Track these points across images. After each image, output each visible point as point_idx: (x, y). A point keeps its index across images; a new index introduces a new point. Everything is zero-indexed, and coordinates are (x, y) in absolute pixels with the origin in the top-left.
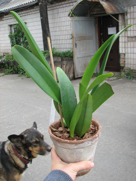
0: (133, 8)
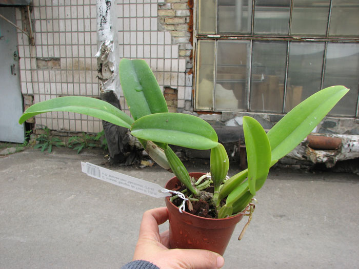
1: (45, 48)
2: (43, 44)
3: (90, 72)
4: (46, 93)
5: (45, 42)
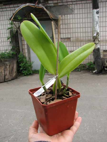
0: (65, 16)
1: (64, 34)
3: (83, 42)
5: (64, 32)
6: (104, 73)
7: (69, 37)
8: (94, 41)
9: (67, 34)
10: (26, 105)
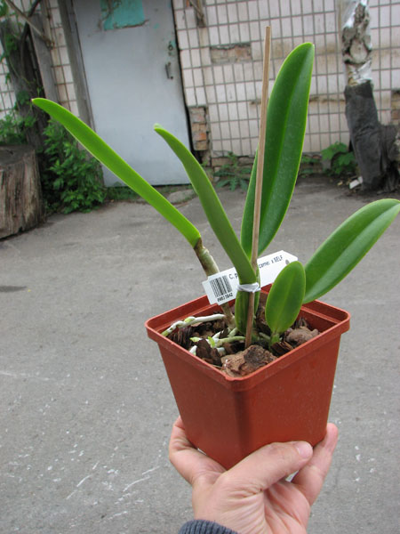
1: (224, 29)
2: (220, 23)
4: (229, 100)
5: (223, 20)
6: (392, 189)
7: (245, 39)
8: (348, 51)
9: (236, 26)
10: (41, 347)
